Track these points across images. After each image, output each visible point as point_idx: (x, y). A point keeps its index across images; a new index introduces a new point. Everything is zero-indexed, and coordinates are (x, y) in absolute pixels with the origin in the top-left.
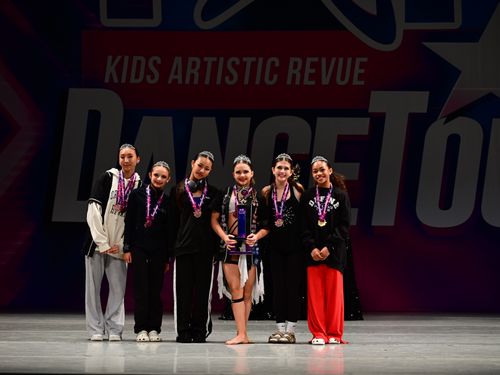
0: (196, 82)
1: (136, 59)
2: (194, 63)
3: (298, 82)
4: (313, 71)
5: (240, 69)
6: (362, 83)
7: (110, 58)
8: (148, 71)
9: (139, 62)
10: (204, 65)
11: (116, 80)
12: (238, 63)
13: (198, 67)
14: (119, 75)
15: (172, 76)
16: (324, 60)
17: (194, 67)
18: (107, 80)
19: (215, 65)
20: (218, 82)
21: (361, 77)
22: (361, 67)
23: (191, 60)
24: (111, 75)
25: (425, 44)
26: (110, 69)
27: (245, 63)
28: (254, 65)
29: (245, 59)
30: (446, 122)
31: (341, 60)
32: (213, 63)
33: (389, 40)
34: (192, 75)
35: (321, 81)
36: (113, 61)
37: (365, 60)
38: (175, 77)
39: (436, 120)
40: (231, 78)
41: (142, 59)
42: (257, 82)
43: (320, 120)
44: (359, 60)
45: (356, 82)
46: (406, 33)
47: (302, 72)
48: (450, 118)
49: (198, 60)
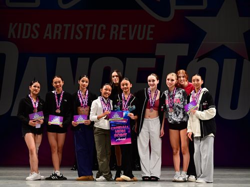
0: (59, 38)
1: (25, 25)
3: (116, 38)
4: (125, 32)
5: (84, 31)
6: (152, 39)
7: (11, 24)
8: (32, 32)
9: (27, 27)
10: (64, 28)
11: (14, 37)
12: (82, 27)
13: (60, 30)
14: (16, 35)
15: (46, 35)
16: (130, 26)
17: (58, 29)
18: (9, 37)
19: (70, 29)
20: (72, 38)
21: (151, 36)
22: (151, 30)
23: (56, 25)
24: (12, 34)
25: (186, 17)
26: (11, 31)
27: (87, 27)
28: (92, 29)
29: (86, 25)
30: (198, 61)
31: (140, 26)
32: (69, 27)
33: (167, 15)
34: (57, 34)
35: (129, 38)
36: (13, 26)
37: (153, 26)
39: (193, 60)
40: (79, 36)
41: (29, 25)
42: (93, 38)
43: (128, 59)
44: (150, 26)
45: (148, 38)
46: (176, 11)
47: (119, 33)
48: (200, 58)
49: (60, 26)
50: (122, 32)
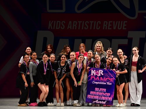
0: (76, 28)
1: (58, 22)
2: (75, 23)
3: (106, 29)
4: (111, 25)
5: (89, 25)
6: (126, 29)
7: (50, 22)
8: (61, 26)
9: (59, 23)
10: (78, 24)
11: (52, 28)
12: (88, 23)
13: (76, 24)
14: (53, 27)
15: (68, 27)
16: (114, 22)
17: (75, 24)
18: (49, 28)
19: (81, 24)
20: (82, 29)
21: (125, 27)
22: (125, 24)
23: (74, 22)
25: (145, 17)
26: (50, 25)
27: (90, 23)
28: (93, 24)
29: (90, 22)
31: (119, 22)
32: (81, 23)
33: (134, 16)
34: (75, 27)
35: (113, 28)
37: (127, 22)
38: (70, 27)
40: (86, 27)
41: (60, 22)
42: (94, 28)
43: (113, 40)
44: (124, 22)
45: (124, 28)
46: (139, 14)
47: (108, 25)
49: (76, 22)
50: (109, 25)
